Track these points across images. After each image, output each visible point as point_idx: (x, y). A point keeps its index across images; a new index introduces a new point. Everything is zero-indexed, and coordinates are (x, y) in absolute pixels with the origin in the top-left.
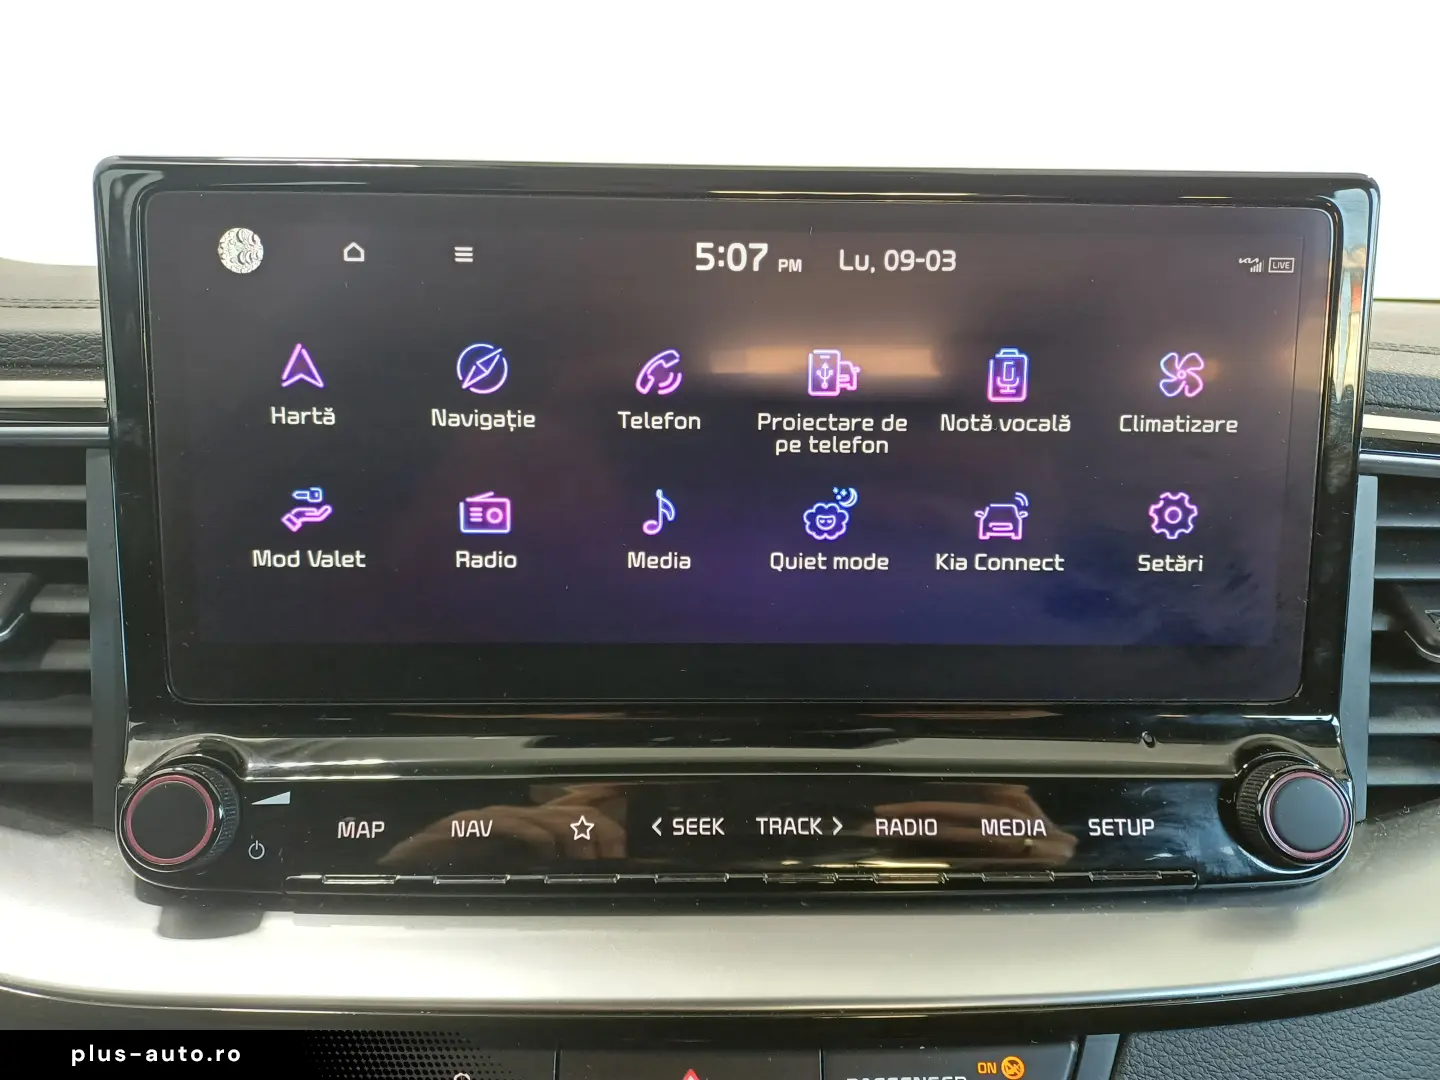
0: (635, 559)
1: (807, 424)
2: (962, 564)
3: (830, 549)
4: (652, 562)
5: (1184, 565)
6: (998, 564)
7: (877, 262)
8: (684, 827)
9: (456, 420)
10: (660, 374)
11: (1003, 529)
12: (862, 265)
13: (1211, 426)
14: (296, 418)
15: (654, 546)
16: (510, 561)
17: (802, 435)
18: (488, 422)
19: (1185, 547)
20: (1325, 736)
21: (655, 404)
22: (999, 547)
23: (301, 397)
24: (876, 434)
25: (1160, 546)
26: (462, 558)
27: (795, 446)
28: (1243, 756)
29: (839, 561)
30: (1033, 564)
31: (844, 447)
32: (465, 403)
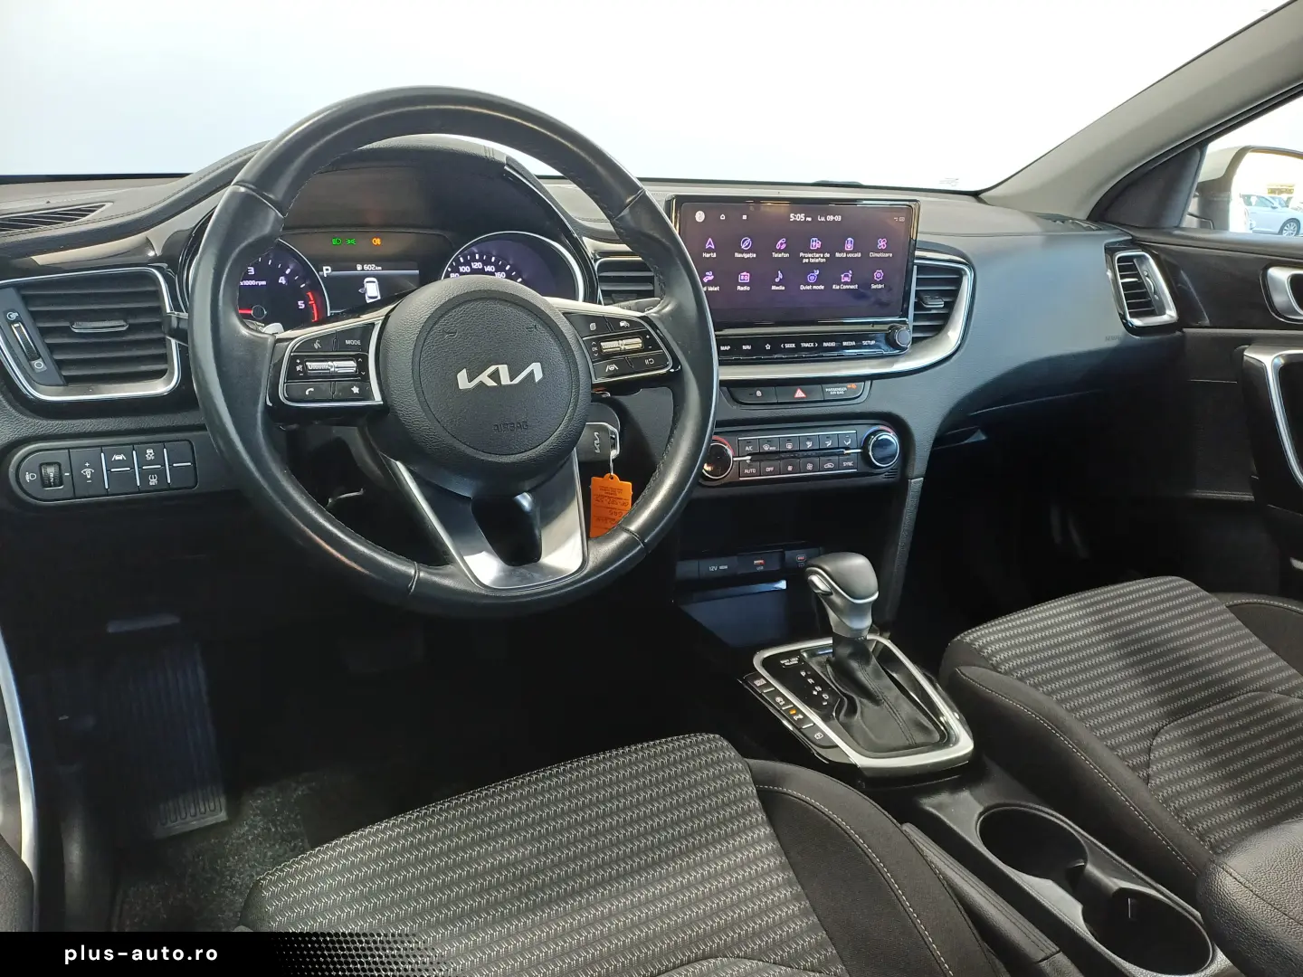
0: (774, 288)
1: (810, 255)
2: (838, 287)
3: (813, 284)
4: (777, 288)
5: (880, 286)
6: (845, 287)
7: (826, 218)
8: (787, 346)
9: (740, 256)
10: (782, 244)
11: (847, 279)
12: (823, 219)
13: (887, 255)
14: (708, 255)
15: (777, 285)
16: (748, 288)
17: (808, 258)
18: (746, 256)
19: (880, 283)
20: (904, 323)
21: (780, 251)
22: (846, 283)
23: (709, 251)
24: (823, 258)
25: (876, 283)
26: (739, 288)
27: (807, 261)
28: (890, 329)
29: (815, 287)
30: (852, 287)
31: (817, 261)
32: (743, 252)
